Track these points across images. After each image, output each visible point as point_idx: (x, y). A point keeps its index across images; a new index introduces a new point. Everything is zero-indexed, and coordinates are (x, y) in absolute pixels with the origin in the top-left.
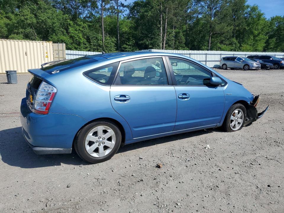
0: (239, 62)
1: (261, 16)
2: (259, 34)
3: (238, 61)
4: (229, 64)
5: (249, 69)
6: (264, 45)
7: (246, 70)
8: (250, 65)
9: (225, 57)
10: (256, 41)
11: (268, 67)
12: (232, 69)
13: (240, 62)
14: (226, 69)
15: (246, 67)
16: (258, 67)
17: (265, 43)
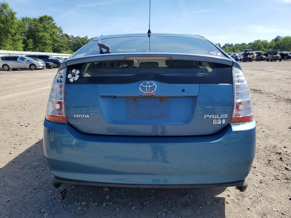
0: (23, 62)
1: (13, 15)
2: (15, 34)
3: (21, 61)
4: (11, 64)
5: (36, 69)
6: (23, 45)
7: (33, 70)
8: (36, 64)
9: (3, 56)
10: (15, 41)
11: (51, 66)
12: (14, 70)
13: (25, 62)
14: (8, 70)
15: (33, 67)
16: (43, 67)
17: (23, 43)
